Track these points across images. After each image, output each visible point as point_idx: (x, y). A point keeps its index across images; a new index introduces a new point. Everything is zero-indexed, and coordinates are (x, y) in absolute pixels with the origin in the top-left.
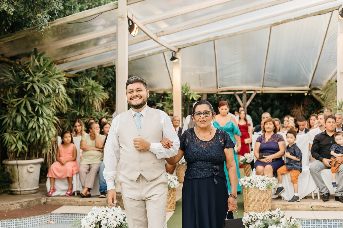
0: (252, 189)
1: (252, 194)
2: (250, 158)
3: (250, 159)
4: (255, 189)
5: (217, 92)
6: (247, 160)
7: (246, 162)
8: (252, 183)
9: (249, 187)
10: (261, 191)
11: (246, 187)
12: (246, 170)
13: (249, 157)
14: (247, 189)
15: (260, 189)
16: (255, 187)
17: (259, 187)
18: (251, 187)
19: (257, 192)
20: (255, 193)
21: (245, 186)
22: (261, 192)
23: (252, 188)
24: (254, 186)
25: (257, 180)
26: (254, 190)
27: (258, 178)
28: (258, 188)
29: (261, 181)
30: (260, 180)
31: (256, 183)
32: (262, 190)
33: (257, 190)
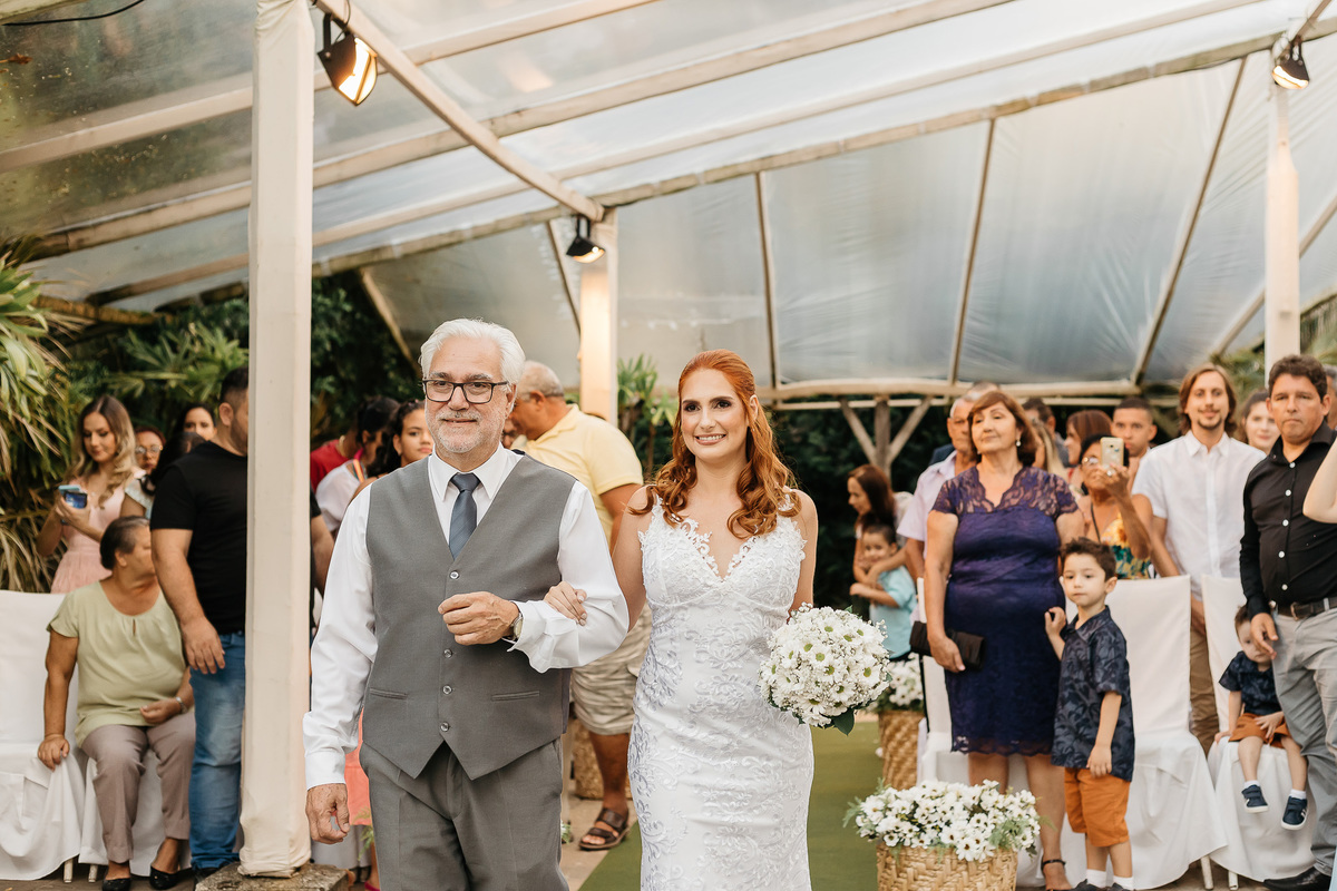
0: (923, 855)
1: (921, 877)
2: (905, 684)
3: (909, 687)
4: (936, 852)
5: (775, 402)
6: (892, 691)
7: (888, 702)
8: (920, 826)
9: (907, 843)
10: (965, 862)
11: (891, 843)
12: (891, 737)
13: (902, 681)
14: (895, 852)
15: (962, 853)
16: (937, 843)
17: (954, 842)
18: (916, 842)
19: (947, 867)
20: (934, 876)
21: (886, 838)
22: (967, 870)
23: (919, 849)
24: (930, 835)
25: (947, 808)
26: (931, 860)
27: (950, 799)
28: (953, 847)
29: (966, 814)
30: (959, 806)
31: (942, 825)
32: (969, 859)
33: (948, 861)
